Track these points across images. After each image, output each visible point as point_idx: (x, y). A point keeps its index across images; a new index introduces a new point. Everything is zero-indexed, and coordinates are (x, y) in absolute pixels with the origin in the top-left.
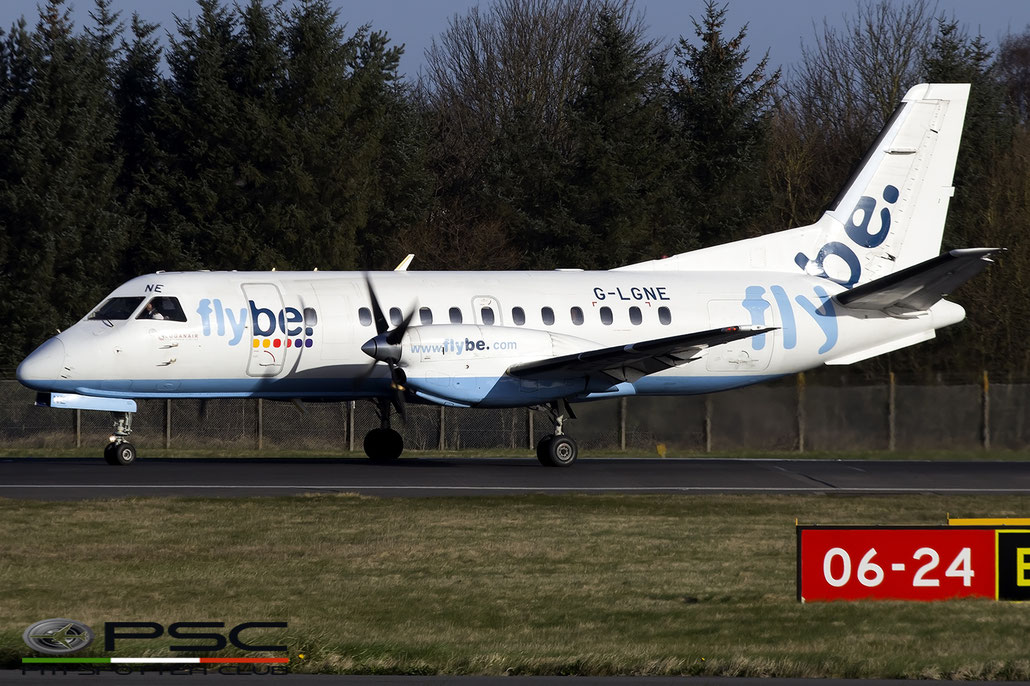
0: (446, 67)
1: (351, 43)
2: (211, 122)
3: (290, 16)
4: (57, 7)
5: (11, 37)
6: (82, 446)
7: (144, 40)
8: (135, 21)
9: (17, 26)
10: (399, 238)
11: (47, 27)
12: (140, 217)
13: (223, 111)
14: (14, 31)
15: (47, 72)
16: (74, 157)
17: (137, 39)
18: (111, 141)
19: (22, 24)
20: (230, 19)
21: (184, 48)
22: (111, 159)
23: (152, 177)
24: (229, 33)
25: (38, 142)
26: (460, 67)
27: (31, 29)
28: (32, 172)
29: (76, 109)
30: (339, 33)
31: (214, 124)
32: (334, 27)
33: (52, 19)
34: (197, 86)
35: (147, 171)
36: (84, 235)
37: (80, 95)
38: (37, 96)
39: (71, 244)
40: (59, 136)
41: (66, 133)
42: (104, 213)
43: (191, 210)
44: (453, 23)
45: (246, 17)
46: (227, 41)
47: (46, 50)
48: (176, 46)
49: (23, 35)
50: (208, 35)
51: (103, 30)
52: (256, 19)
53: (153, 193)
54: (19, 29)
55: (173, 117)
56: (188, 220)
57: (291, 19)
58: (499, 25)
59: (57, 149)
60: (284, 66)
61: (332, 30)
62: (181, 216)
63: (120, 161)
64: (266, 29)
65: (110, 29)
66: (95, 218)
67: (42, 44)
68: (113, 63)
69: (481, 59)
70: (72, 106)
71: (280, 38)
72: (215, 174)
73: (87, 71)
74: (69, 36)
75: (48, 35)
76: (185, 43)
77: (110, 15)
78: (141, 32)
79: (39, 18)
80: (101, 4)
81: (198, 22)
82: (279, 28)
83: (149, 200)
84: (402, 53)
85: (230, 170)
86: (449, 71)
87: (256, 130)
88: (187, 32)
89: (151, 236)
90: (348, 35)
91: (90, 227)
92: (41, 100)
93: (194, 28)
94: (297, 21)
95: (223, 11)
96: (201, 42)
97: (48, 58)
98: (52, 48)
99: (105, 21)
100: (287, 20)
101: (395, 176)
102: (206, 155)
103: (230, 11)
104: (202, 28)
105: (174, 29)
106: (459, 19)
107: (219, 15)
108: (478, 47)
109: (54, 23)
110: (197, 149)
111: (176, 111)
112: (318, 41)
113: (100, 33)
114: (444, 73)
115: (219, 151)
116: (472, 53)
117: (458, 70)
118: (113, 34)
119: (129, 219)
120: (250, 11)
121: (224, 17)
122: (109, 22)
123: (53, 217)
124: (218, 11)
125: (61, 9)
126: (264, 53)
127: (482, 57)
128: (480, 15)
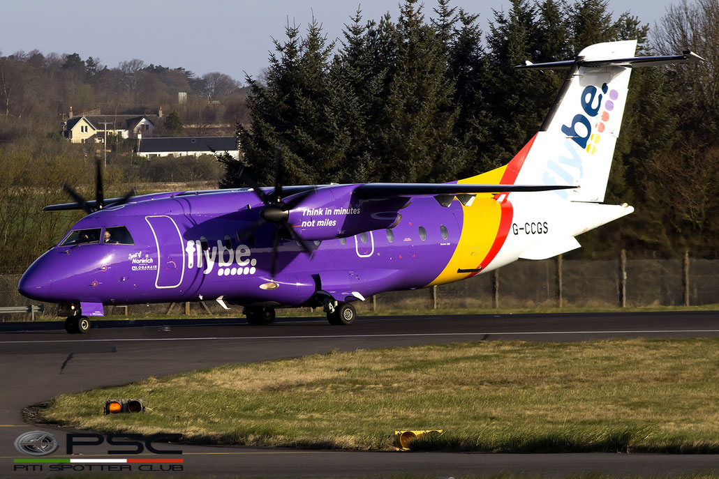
0: (665, 42)
1: (616, 26)
2: (521, 82)
3: (573, 8)
4: (413, 5)
5: (380, 27)
6: (437, 308)
7: (469, 27)
8: (461, 14)
9: (384, 19)
10: (653, 161)
11: (406, 19)
12: (473, 149)
13: (530, 75)
14: (382, 22)
15: (407, 51)
16: (427, 108)
17: (464, 26)
18: (452, 96)
19: (388, 18)
20: (532, 11)
21: (500, 31)
22: (452, 109)
23: (481, 121)
24: (531, 20)
25: (402, 98)
26: (674, 40)
27: (394, 21)
28: (398, 120)
29: (428, 75)
30: (607, 19)
31: (523, 84)
32: (604, 15)
33: (409, 14)
34: (510, 58)
35: (477, 117)
36: (435, 161)
37: (430, 65)
38: (400, 67)
39: (425, 168)
40: (416, 94)
41: (421, 92)
42: (448, 146)
43: (508, 143)
44: (669, 10)
45: (543, 10)
46: (530, 26)
47: (405, 35)
48: (494, 30)
49: (388, 25)
50: (517, 22)
51: (443, 20)
52: (550, 12)
53: (482, 132)
54: (386, 21)
55: (494, 80)
56: (506, 151)
57: (574, 10)
58: (701, 11)
59: (415, 103)
60: (571, 43)
61: (604, 17)
62: (501, 148)
63: (458, 111)
64: (557, 17)
65: (449, 19)
66: (442, 151)
67: (402, 31)
68: (450, 43)
69: (689, 35)
70: (425, 73)
71: (567, 23)
72: (524, 118)
73: (434, 49)
74: (422, 25)
75: (407, 24)
76: (500, 28)
77: (449, 10)
78: (467, 22)
79: (400, 14)
80: (442, 3)
81: (510, 13)
82: (566, 16)
83: (479, 137)
84: (648, 30)
85: (535, 115)
86: (666, 44)
87: (553, 86)
88: (501, 21)
89: (481, 162)
90: (614, 20)
91: (439, 157)
92: (403, 70)
93: (506, 17)
94: (578, 11)
95: (526, 5)
96: (511, 27)
97: (407, 40)
98: (410, 34)
99: (446, 14)
100: (572, 11)
101: (649, 117)
102: (518, 105)
103: (532, 4)
104: (513, 18)
105: (493, 19)
106: (673, 8)
107: (524, 8)
108: (687, 26)
109: (410, 16)
110: (511, 101)
111: (495, 75)
112: (594, 25)
113: (442, 22)
114: (663, 45)
115: (527, 102)
116: (682, 31)
117: (673, 42)
118: (451, 23)
119: (465, 151)
120: (545, 5)
121: (528, 10)
122: (448, 15)
123: (415, 150)
124: (523, 6)
125: (415, 6)
126: (556, 34)
127: (690, 34)
128: (688, 5)
